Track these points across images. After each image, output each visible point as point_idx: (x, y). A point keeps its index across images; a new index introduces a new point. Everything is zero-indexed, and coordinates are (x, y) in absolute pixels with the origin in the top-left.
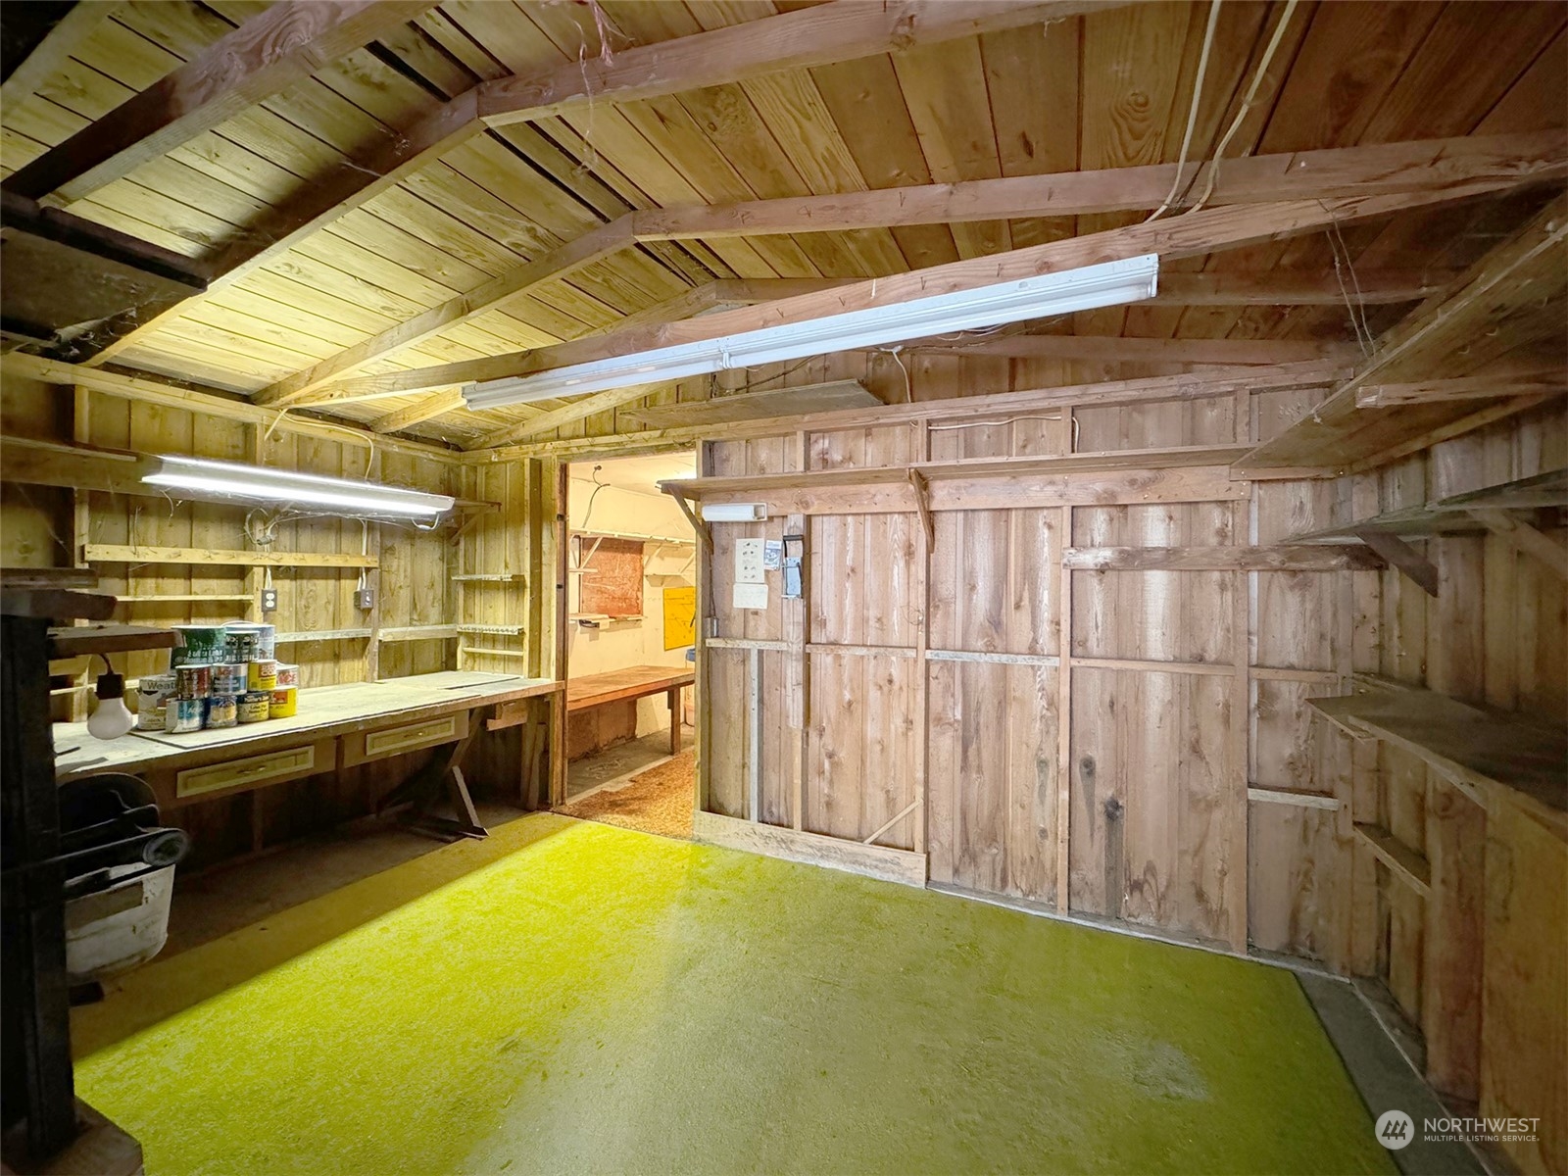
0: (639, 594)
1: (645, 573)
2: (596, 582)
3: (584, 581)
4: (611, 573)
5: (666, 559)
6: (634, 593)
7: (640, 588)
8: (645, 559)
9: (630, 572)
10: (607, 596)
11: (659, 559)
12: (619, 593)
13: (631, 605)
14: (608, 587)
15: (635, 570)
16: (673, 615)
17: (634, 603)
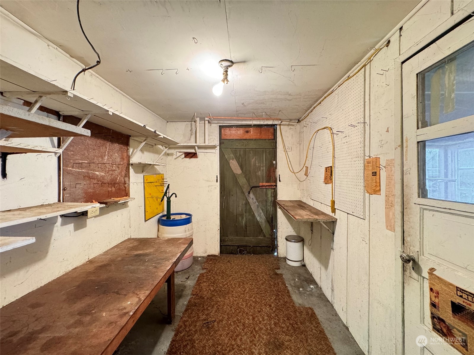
0: (127, 179)
1: (131, 162)
2: (82, 168)
3: (65, 165)
4: (100, 159)
5: (145, 153)
6: (123, 179)
7: (127, 175)
8: (131, 150)
9: (118, 160)
10: (95, 182)
11: (140, 152)
12: (108, 178)
13: (119, 189)
14: (97, 173)
15: (123, 159)
16: (150, 194)
17: (122, 187)
